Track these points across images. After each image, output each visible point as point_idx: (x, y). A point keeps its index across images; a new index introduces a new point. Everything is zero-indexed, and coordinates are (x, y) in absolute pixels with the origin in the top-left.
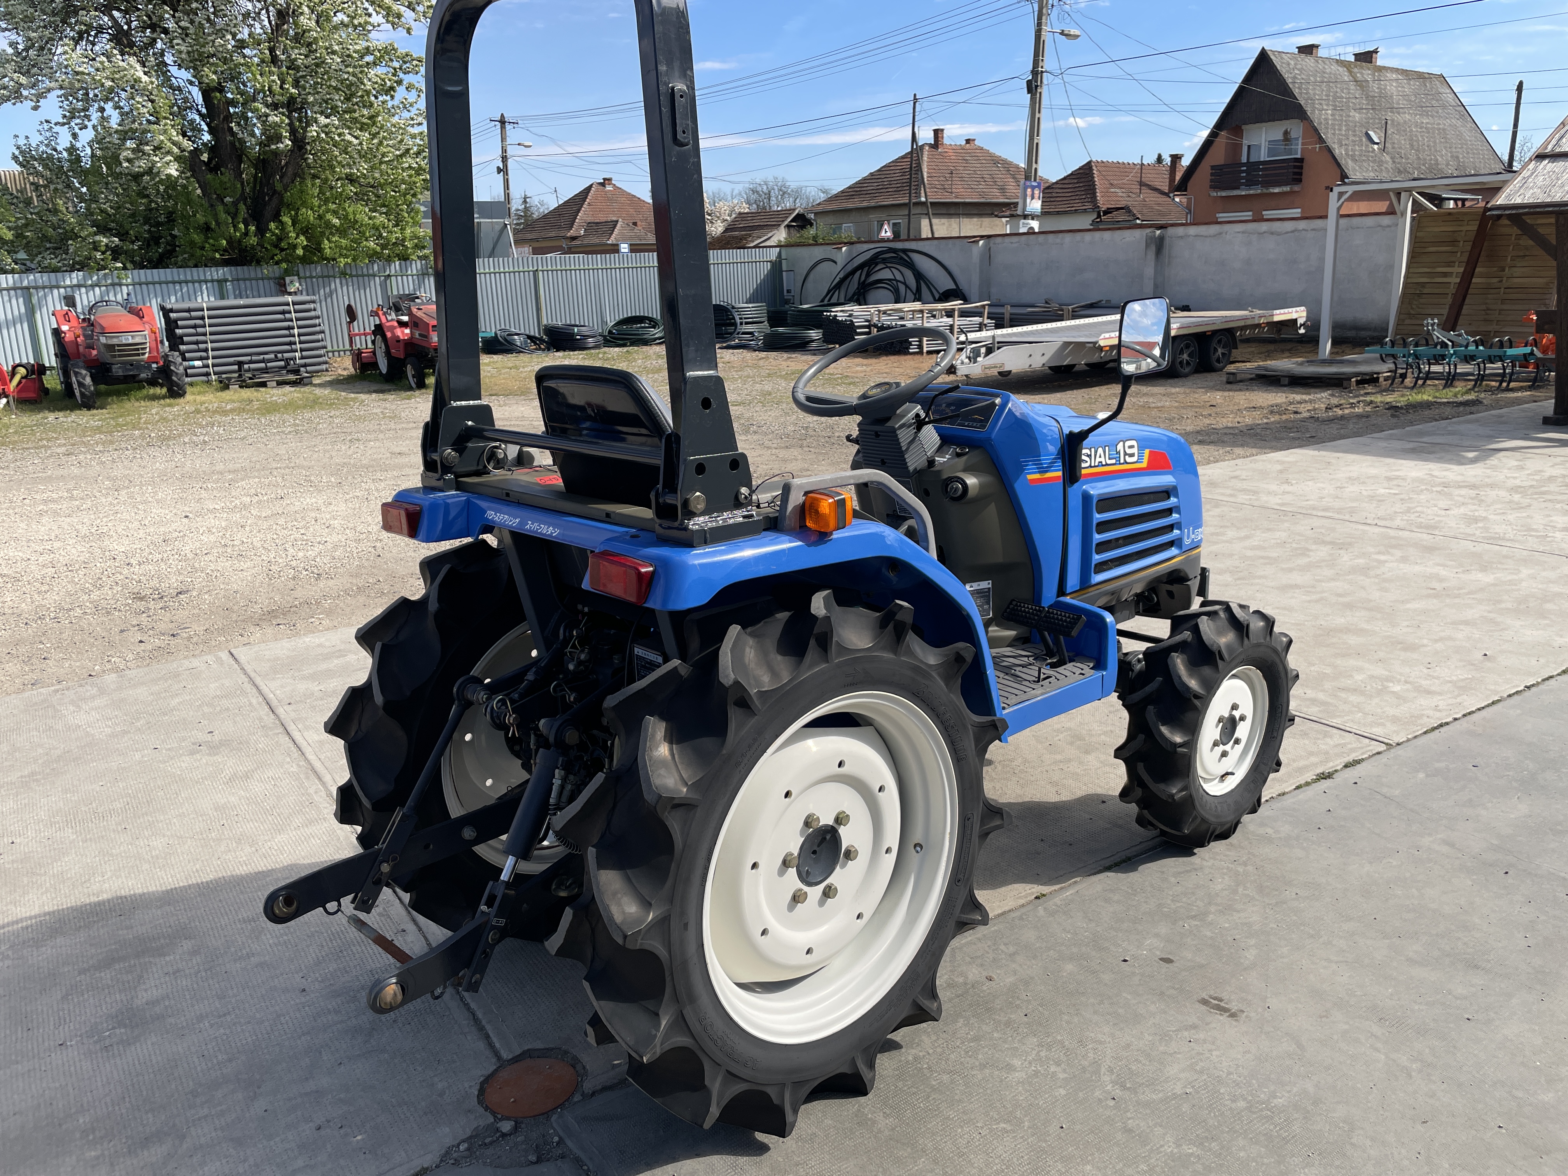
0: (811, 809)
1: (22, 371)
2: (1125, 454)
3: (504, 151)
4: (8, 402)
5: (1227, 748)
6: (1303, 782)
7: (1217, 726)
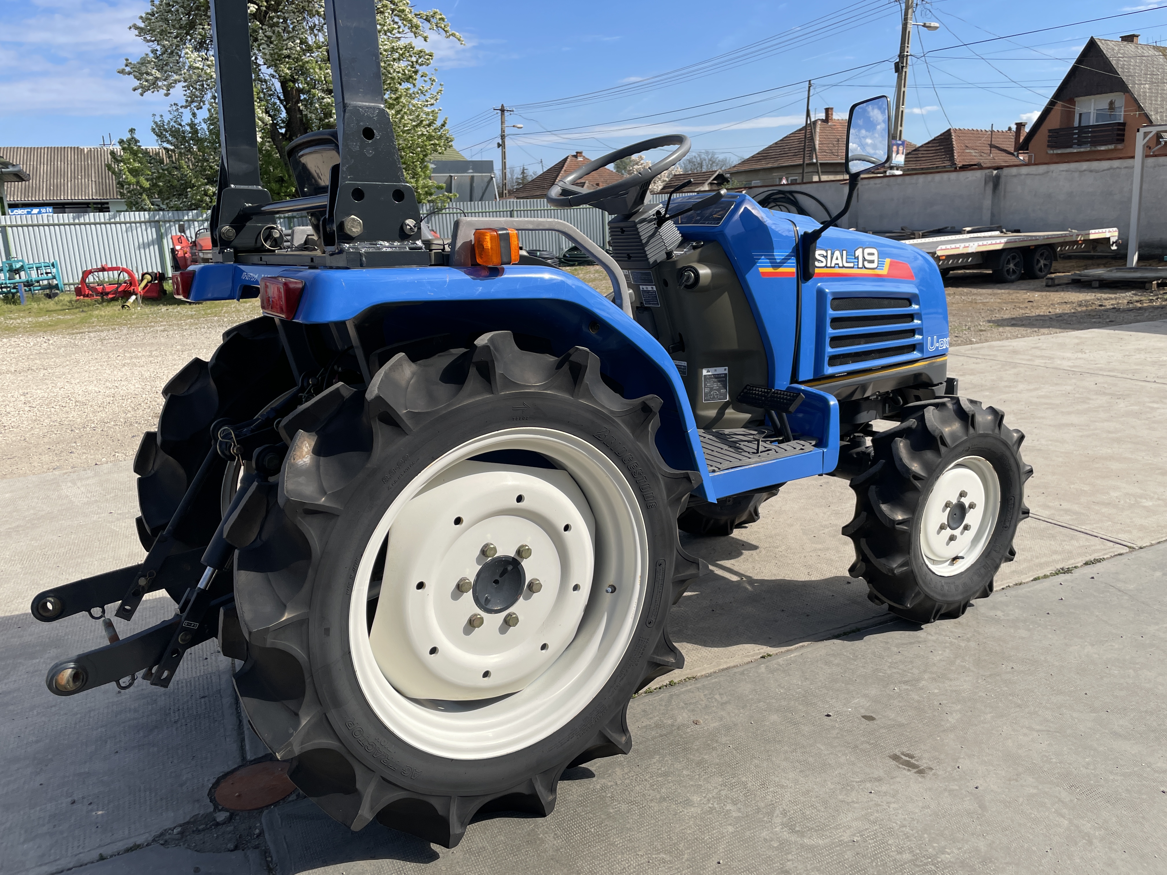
0: (488, 539)
1: (148, 277)
2: (864, 260)
3: (503, 131)
4: (137, 298)
5: (957, 532)
6: (1041, 575)
7: (944, 511)
